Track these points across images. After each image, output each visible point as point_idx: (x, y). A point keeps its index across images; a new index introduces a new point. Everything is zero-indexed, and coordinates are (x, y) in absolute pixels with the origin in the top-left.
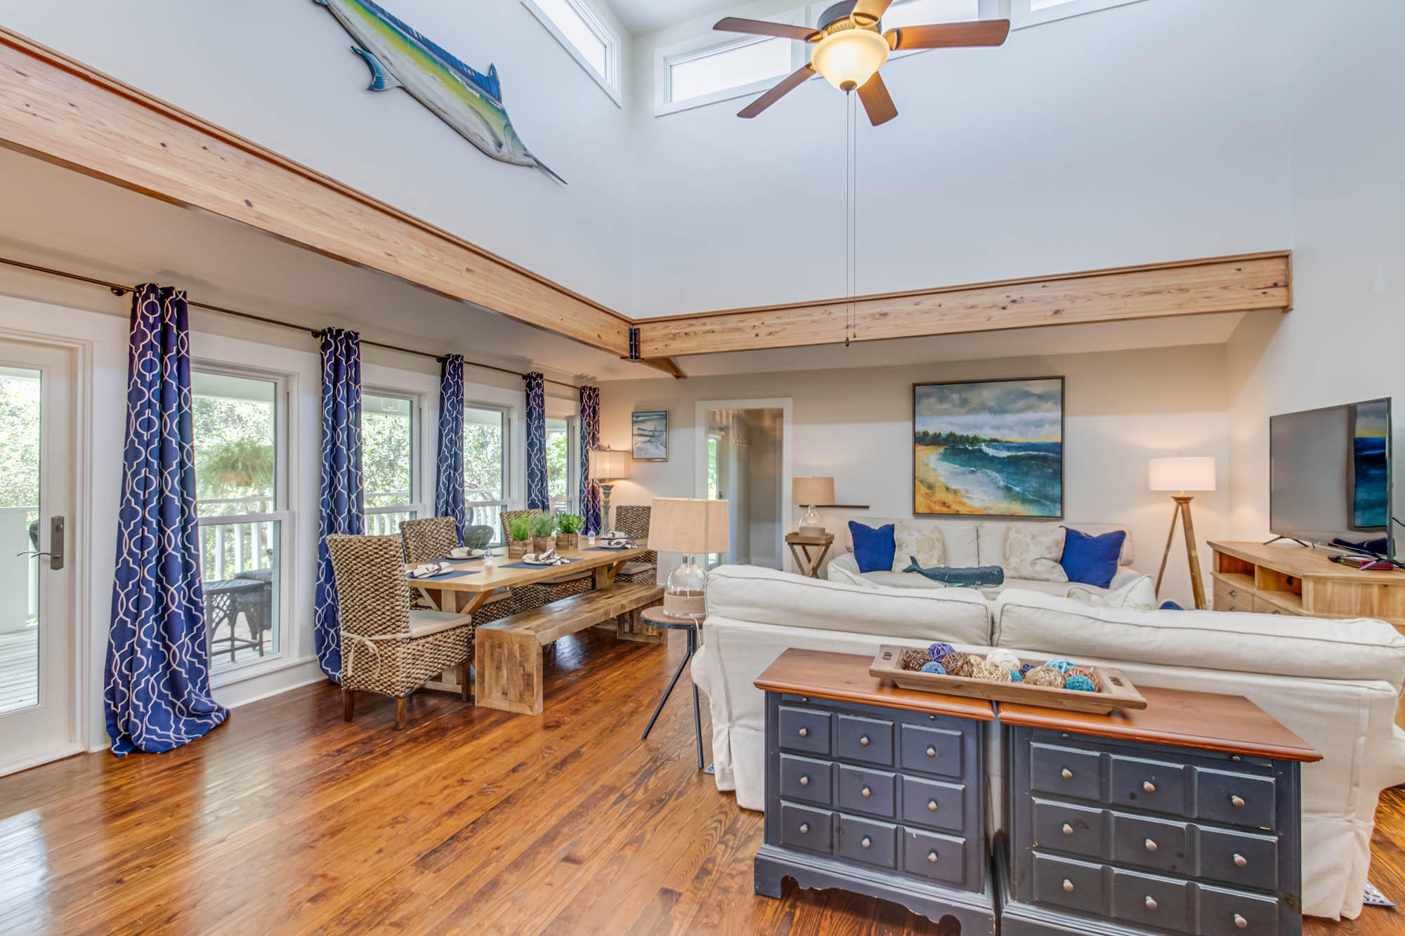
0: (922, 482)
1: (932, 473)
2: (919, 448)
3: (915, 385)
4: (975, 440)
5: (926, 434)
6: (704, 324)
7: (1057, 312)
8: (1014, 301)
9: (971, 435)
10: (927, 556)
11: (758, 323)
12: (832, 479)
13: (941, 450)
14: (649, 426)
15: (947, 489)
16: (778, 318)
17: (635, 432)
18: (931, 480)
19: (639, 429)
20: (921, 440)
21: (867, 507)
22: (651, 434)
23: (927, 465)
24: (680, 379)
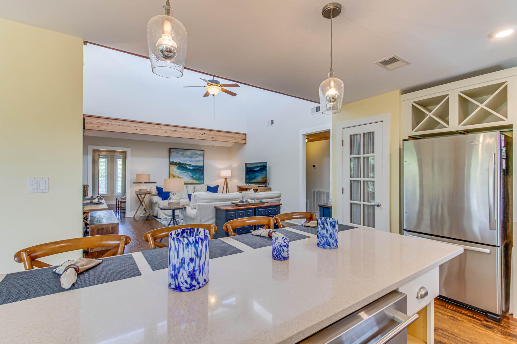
0: (172, 175)
1: (175, 173)
2: (171, 166)
3: (170, 149)
4: (185, 164)
5: (173, 162)
7: (212, 138)
8: (204, 134)
9: (184, 163)
11: (137, 126)
12: (149, 175)
13: (177, 166)
15: (178, 177)
16: (144, 125)
18: (174, 175)
20: (171, 163)
21: (156, 182)
23: (173, 171)
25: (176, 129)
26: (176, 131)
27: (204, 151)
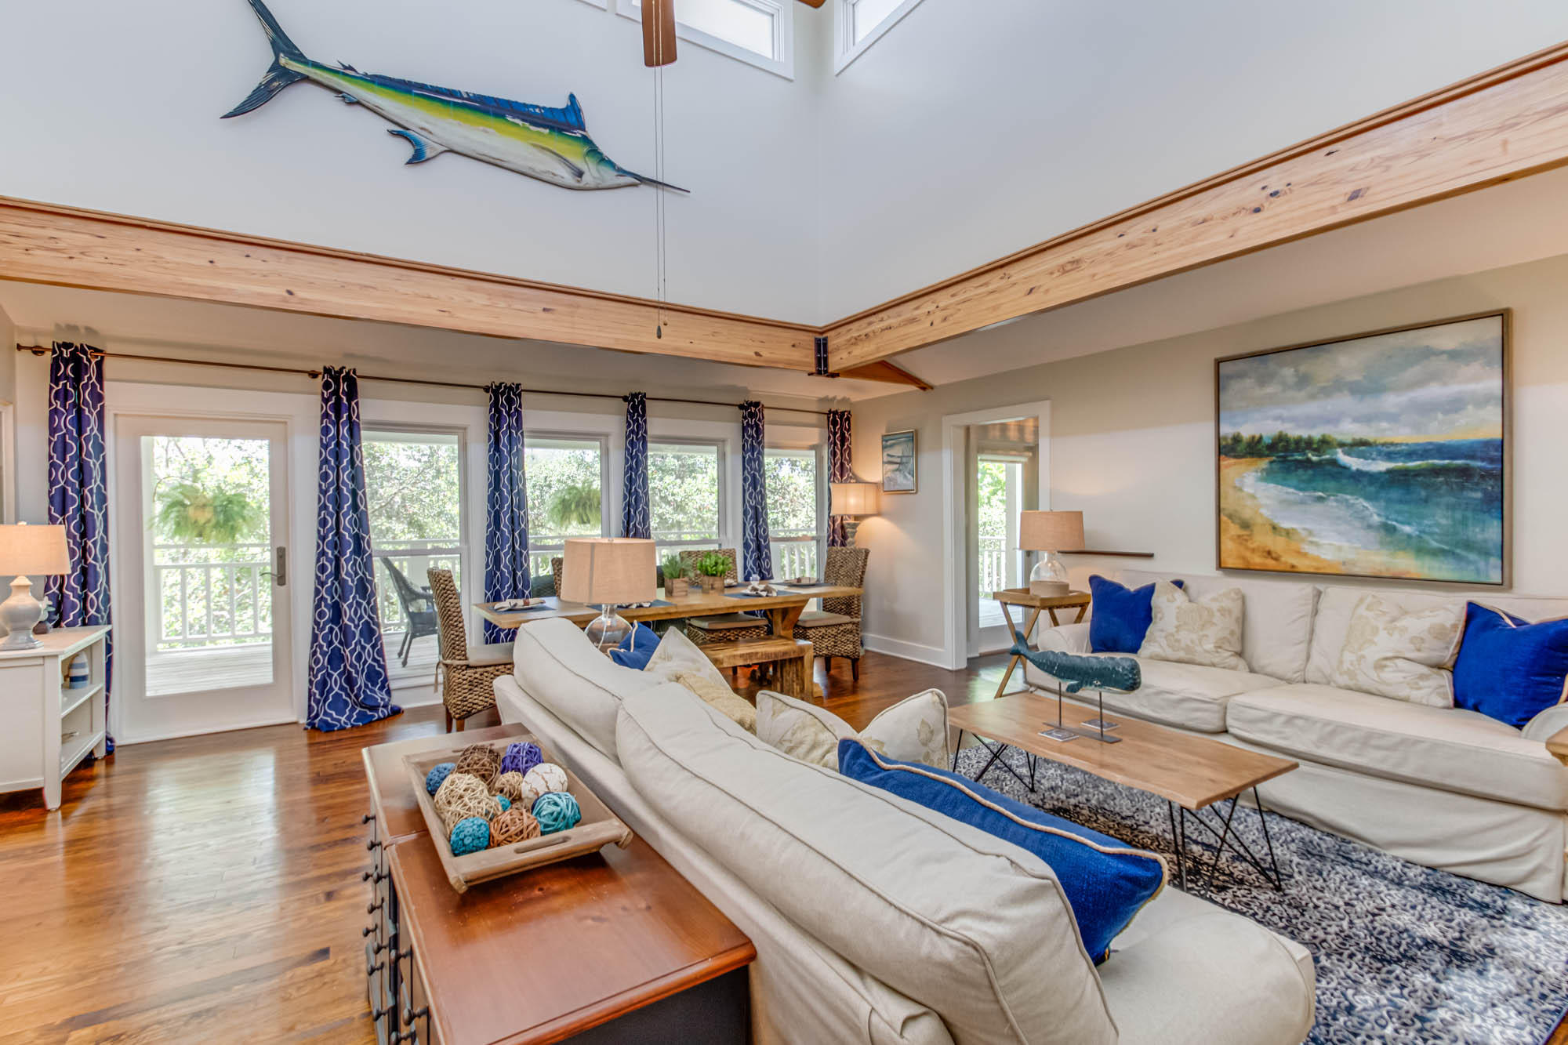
0: (1230, 517)
1: (1249, 502)
2: (1226, 462)
3: (1218, 362)
4: (1325, 443)
5: (1237, 439)
6: (882, 320)
7: (1354, 196)
8: (1274, 194)
9: (1316, 434)
10: (1194, 637)
11: (932, 308)
12: (1081, 513)
13: (1264, 463)
14: (897, 451)
15: (1274, 528)
16: (953, 296)
17: (886, 459)
18: (1247, 514)
19: (888, 455)
20: (1228, 449)
21: (1150, 556)
22: (898, 460)
23: (1240, 490)
24: (928, 391)
25: (1076, 255)
26: (1076, 262)
27: (1505, 315)
